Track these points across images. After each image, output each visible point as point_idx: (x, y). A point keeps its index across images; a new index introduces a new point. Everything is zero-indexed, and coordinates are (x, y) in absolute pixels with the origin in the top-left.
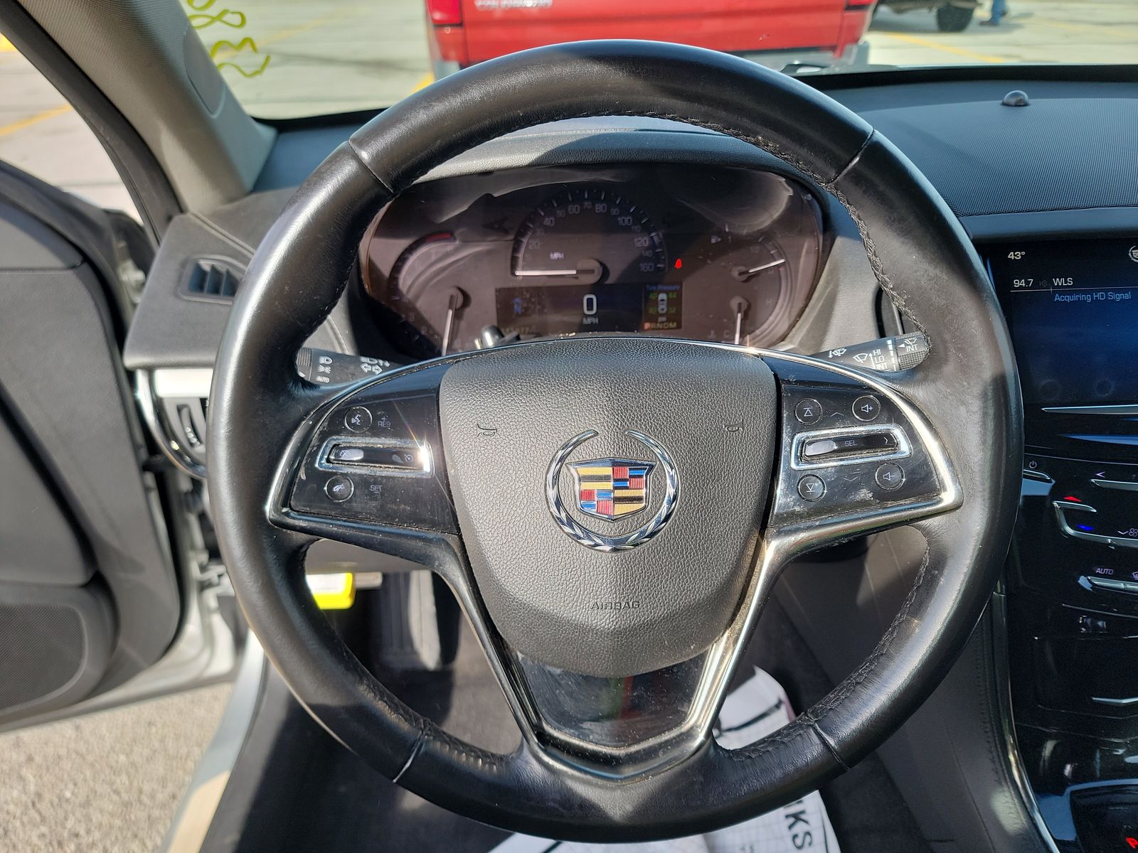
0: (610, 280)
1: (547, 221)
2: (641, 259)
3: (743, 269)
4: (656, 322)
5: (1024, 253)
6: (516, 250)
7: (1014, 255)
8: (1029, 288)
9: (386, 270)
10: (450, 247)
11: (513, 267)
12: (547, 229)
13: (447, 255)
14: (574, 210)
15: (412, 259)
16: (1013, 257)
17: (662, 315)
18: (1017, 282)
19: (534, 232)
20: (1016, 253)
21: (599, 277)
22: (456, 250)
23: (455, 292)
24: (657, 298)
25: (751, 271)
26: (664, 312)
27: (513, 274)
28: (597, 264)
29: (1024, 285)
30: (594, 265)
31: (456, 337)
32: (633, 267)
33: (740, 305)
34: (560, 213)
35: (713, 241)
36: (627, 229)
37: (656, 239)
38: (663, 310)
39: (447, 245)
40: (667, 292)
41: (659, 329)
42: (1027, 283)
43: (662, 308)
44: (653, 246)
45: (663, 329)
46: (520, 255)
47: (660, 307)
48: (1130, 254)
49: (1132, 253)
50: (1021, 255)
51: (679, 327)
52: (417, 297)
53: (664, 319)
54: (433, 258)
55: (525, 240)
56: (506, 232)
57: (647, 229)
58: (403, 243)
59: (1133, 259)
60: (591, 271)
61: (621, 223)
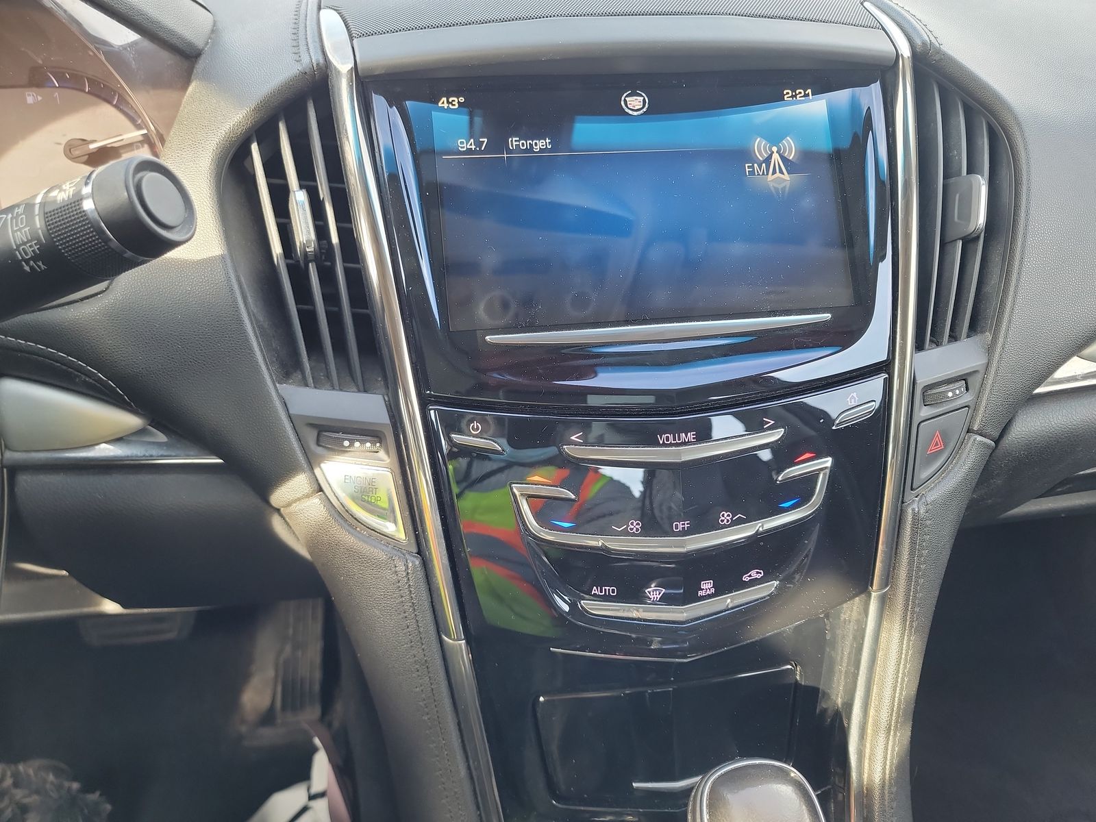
5: (462, 100)
7: (448, 102)
8: (481, 152)
16: (446, 105)
18: (462, 143)
20: (450, 100)
29: (473, 147)
35: (30, 100)
42: (479, 144)
48: (622, 103)
49: (625, 101)
50: (459, 102)
59: (627, 110)
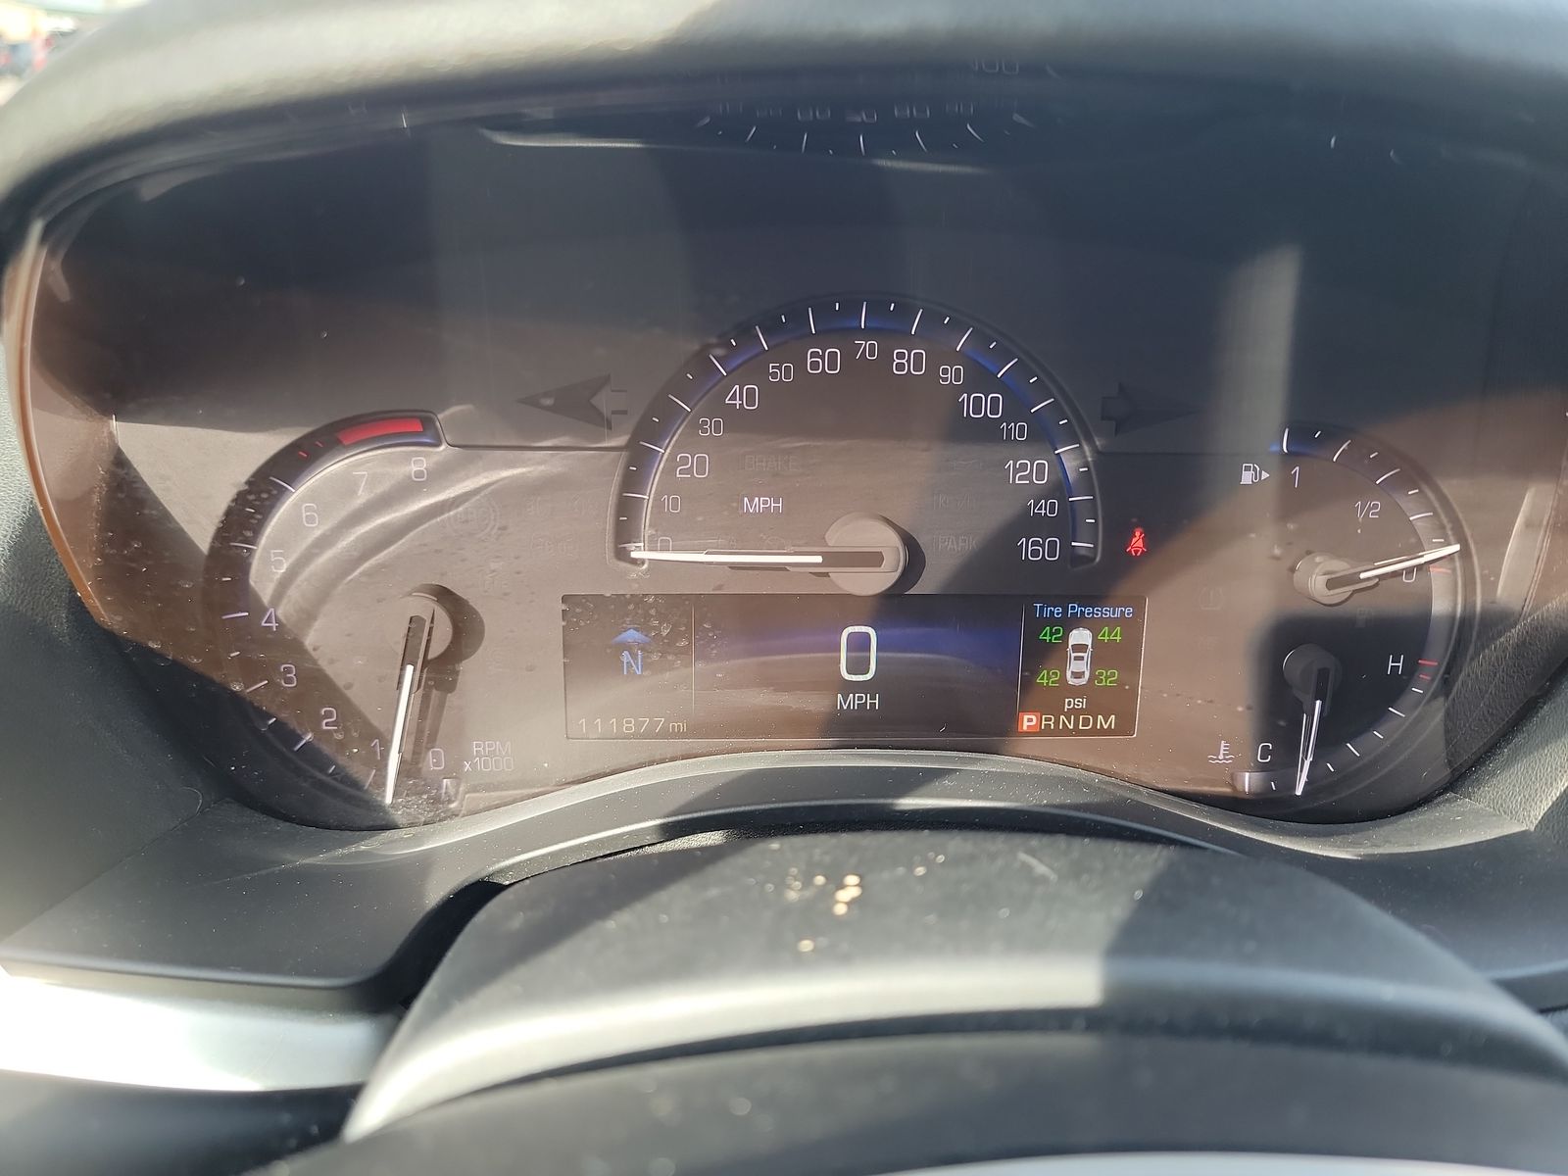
0: (926, 585)
1: (737, 396)
2: (1027, 524)
3: (1341, 567)
4: (1058, 711)
6: (633, 481)
9: (201, 530)
10: (418, 461)
11: (624, 532)
12: (735, 420)
13: (409, 489)
14: (824, 366)
15: (298, 497)
17: (1076, 691)
19: (696, 426)
21: (896, 575)
22: (440, 475)
23: (424, 607)
24: (1065, 638)
25: (1363, 576)
26: (1083, 681)
27: (622, 554)
28: (894, 539)
30: (889, 543)
31: (432, 740)
32: (1001, 546)
33: (1323, 674)
34: (779, 372)
35: (1247, 478)
36: (985, 432)
37: (1072, 465)
38: (1078, 675)
39: (407, 458)
40: (1094, 627)
41: (1066, 732)
43: (1078, 668)
44: (1060, 488)
45: (1077, 732)
46: (648, 497)
47: (1074, 666)
51: (1125, 727)
52: (309, 616)
53: (1080, 703)
54: (362, 497)
55: (664, 452)
56: (603, 423)
57: (1043, 436)
58: (260, 446)
60: (873, 559)
61: (968, 410)
